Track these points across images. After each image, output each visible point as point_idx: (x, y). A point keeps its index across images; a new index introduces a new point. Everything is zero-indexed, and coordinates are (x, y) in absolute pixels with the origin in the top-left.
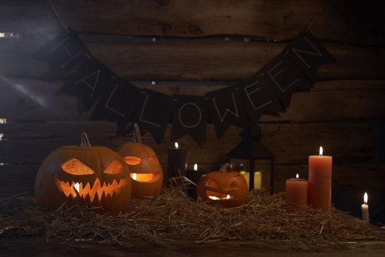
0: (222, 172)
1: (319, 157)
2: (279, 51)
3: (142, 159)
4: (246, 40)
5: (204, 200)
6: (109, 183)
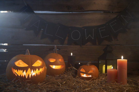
0: (88, 65)
1: (121, 60)
2: (115, 16)
3: (56, 59)
4: (102, 12)
5: (79, 77)
6: (34, 70)
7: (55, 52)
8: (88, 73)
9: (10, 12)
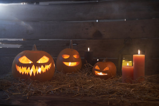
1: (138, 55)
6: (39, 67)
7: (70, 48)
8: (103, 71)
9: (25, 3)
